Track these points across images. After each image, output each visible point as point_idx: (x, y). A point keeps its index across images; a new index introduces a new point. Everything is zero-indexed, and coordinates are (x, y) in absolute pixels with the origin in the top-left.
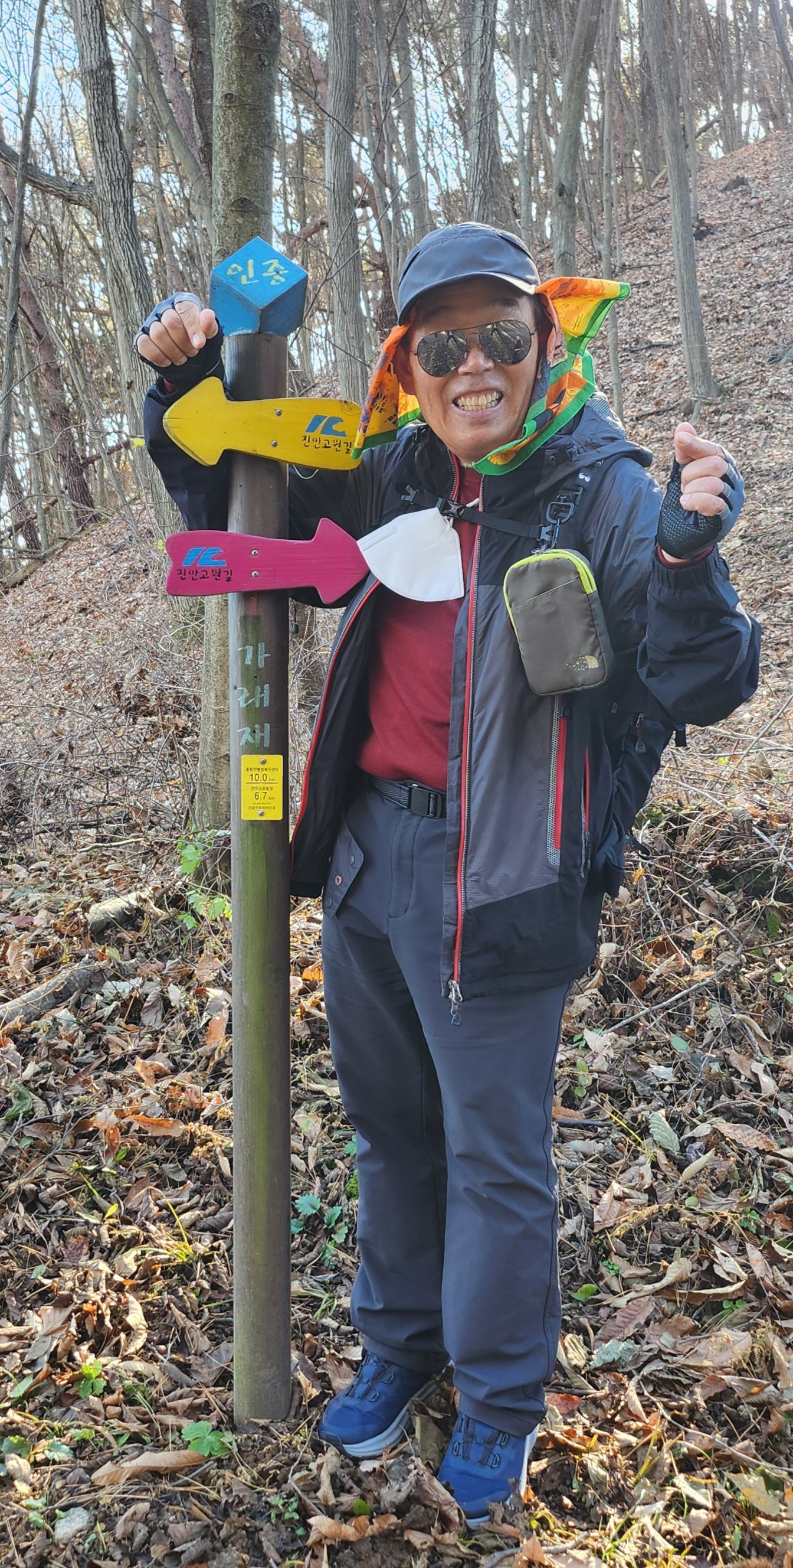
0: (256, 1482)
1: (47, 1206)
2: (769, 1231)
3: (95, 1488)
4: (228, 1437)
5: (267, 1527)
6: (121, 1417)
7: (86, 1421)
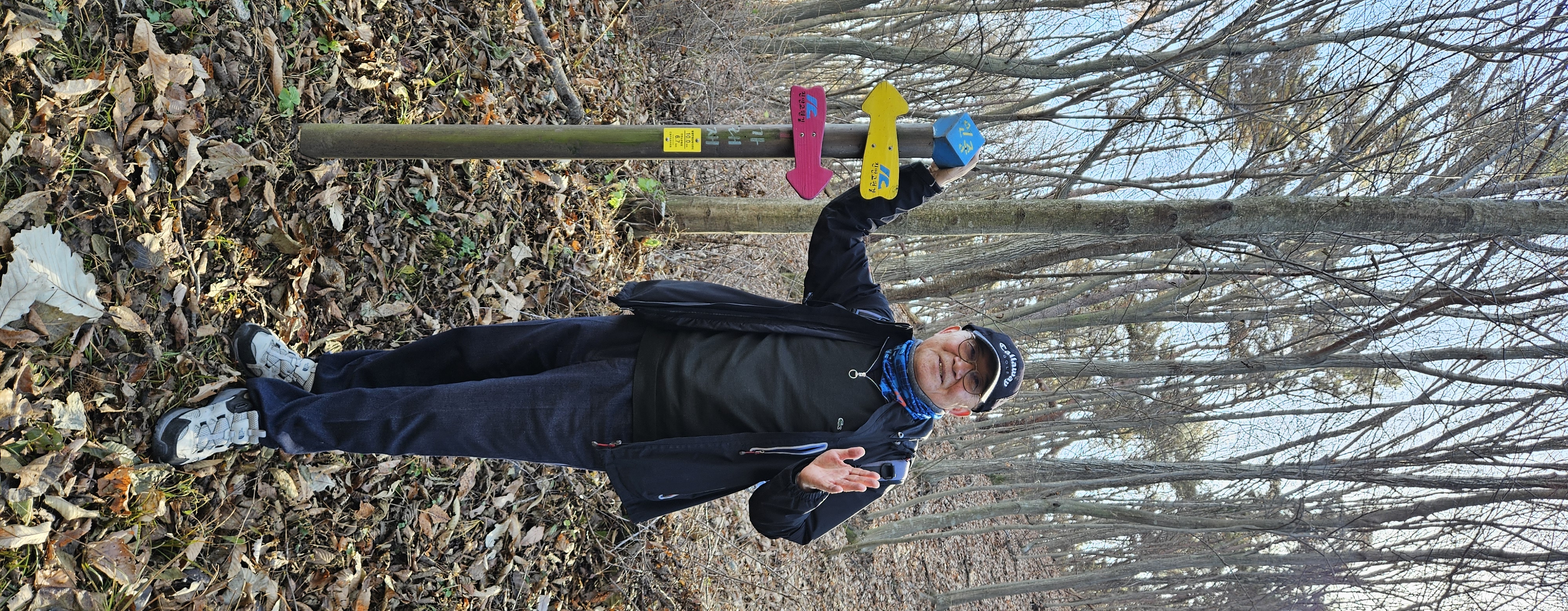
0: (262, 125)
1: (435, 53)
2: (407, 483)
3: (262, 28)
4: (290, 113)
5: (234, 123)
6: (304, 55)
7: (304, 34)
